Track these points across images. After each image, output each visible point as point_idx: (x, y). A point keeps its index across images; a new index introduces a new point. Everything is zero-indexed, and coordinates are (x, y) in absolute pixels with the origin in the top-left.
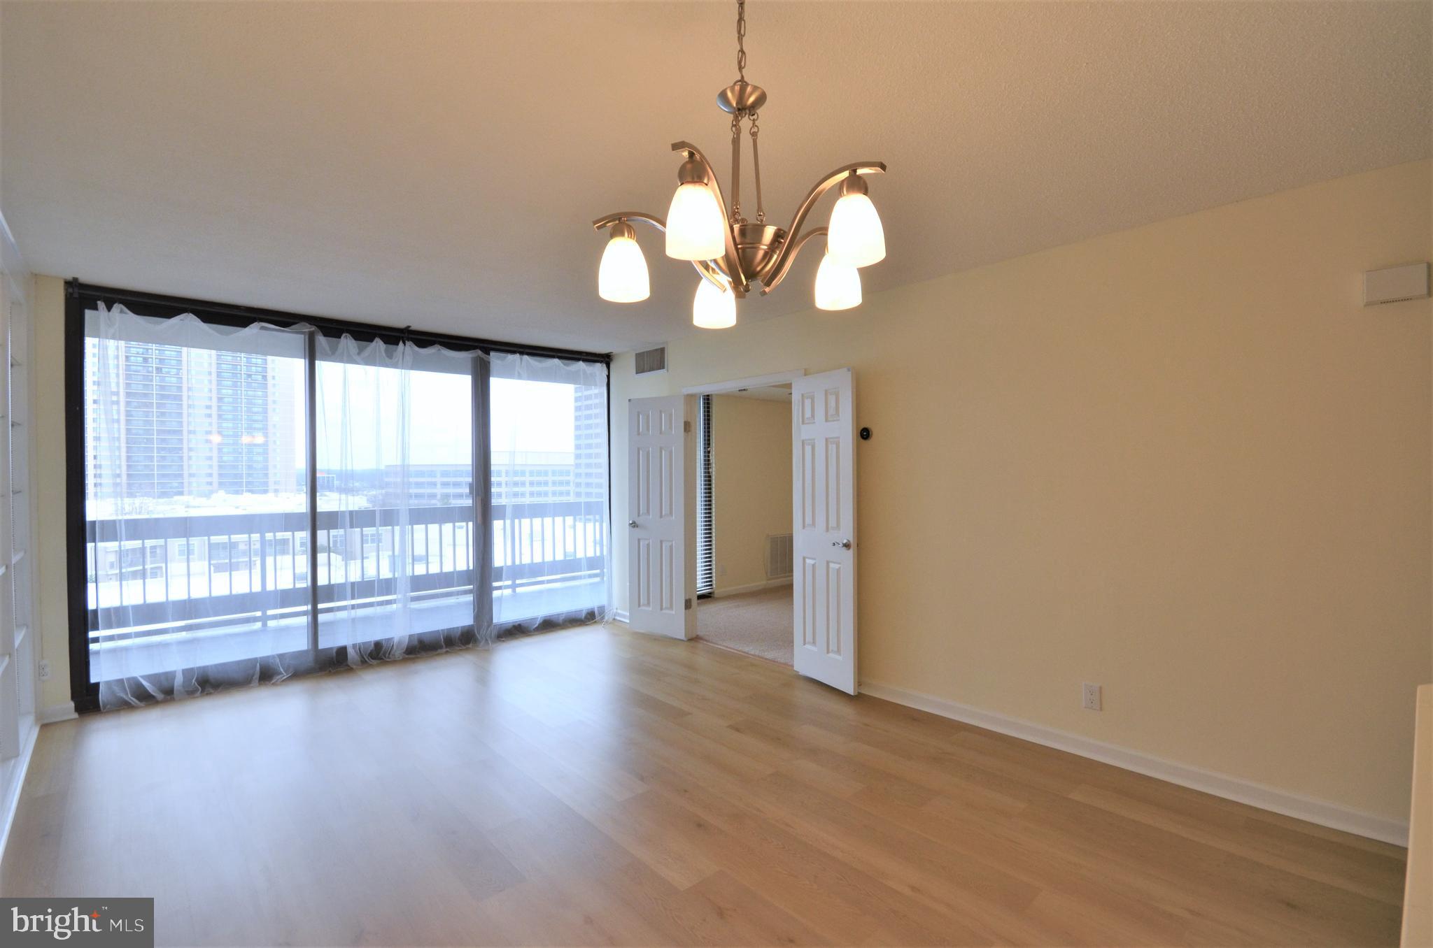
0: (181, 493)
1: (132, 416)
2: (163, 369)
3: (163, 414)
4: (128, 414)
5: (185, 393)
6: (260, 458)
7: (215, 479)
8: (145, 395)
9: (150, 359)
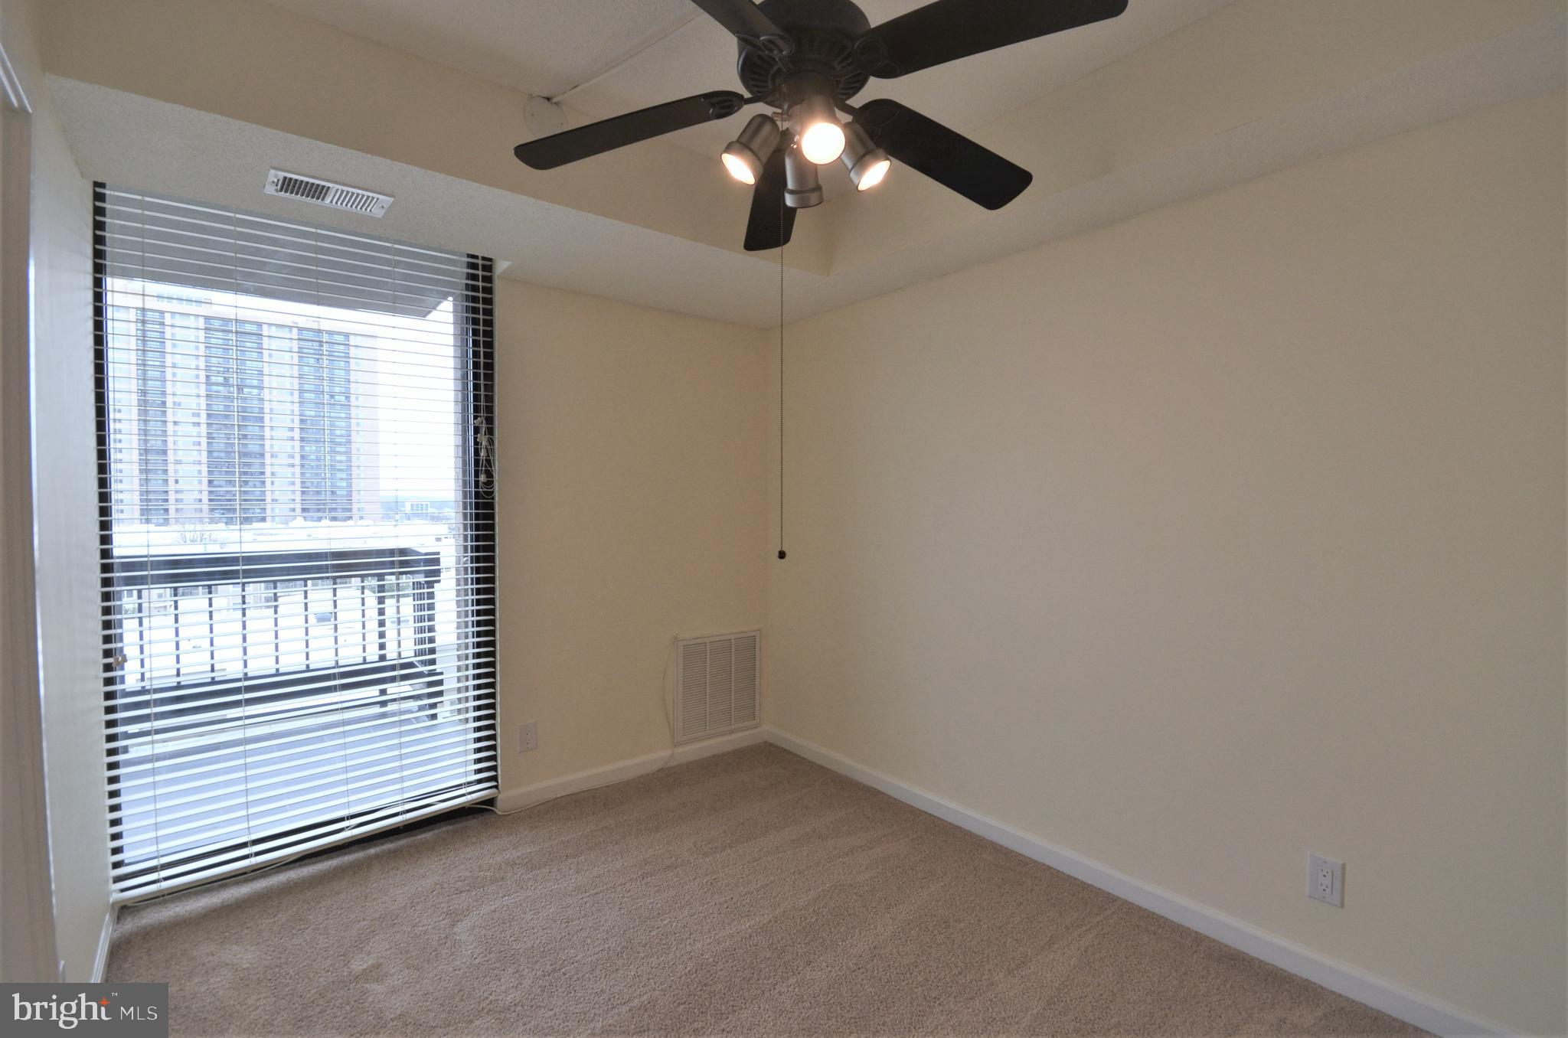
0: (263, 519)
1: (213, 438)
2: (245, 390)
3: (245, 437)
4: (210, 436)
5: (267, 418)
6: (344, 484)
7: (298, 507)
8: (227, 417)
9: (231, 379)
